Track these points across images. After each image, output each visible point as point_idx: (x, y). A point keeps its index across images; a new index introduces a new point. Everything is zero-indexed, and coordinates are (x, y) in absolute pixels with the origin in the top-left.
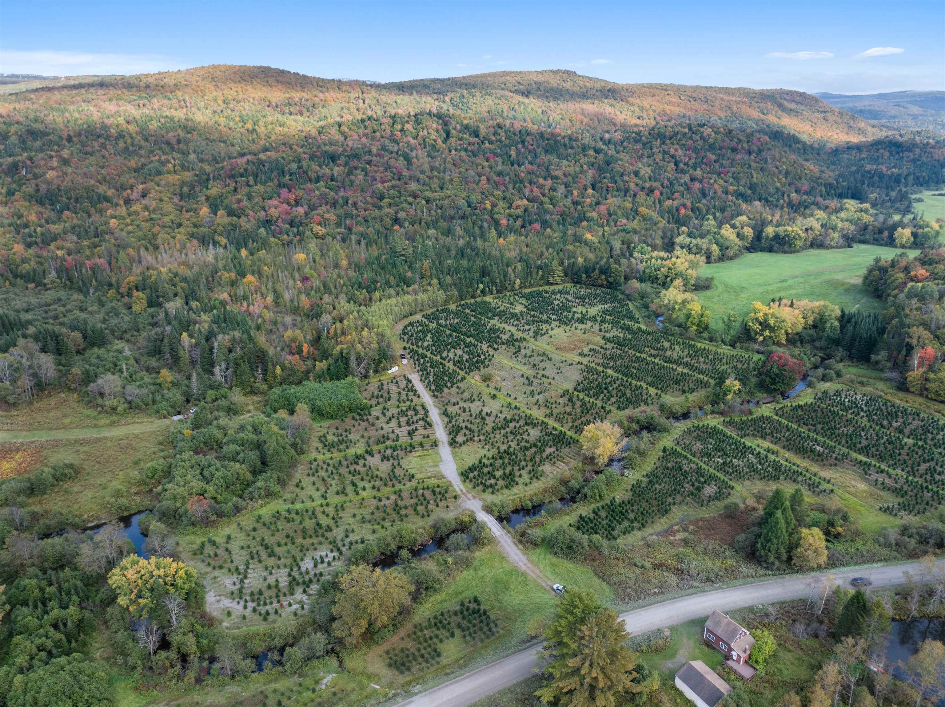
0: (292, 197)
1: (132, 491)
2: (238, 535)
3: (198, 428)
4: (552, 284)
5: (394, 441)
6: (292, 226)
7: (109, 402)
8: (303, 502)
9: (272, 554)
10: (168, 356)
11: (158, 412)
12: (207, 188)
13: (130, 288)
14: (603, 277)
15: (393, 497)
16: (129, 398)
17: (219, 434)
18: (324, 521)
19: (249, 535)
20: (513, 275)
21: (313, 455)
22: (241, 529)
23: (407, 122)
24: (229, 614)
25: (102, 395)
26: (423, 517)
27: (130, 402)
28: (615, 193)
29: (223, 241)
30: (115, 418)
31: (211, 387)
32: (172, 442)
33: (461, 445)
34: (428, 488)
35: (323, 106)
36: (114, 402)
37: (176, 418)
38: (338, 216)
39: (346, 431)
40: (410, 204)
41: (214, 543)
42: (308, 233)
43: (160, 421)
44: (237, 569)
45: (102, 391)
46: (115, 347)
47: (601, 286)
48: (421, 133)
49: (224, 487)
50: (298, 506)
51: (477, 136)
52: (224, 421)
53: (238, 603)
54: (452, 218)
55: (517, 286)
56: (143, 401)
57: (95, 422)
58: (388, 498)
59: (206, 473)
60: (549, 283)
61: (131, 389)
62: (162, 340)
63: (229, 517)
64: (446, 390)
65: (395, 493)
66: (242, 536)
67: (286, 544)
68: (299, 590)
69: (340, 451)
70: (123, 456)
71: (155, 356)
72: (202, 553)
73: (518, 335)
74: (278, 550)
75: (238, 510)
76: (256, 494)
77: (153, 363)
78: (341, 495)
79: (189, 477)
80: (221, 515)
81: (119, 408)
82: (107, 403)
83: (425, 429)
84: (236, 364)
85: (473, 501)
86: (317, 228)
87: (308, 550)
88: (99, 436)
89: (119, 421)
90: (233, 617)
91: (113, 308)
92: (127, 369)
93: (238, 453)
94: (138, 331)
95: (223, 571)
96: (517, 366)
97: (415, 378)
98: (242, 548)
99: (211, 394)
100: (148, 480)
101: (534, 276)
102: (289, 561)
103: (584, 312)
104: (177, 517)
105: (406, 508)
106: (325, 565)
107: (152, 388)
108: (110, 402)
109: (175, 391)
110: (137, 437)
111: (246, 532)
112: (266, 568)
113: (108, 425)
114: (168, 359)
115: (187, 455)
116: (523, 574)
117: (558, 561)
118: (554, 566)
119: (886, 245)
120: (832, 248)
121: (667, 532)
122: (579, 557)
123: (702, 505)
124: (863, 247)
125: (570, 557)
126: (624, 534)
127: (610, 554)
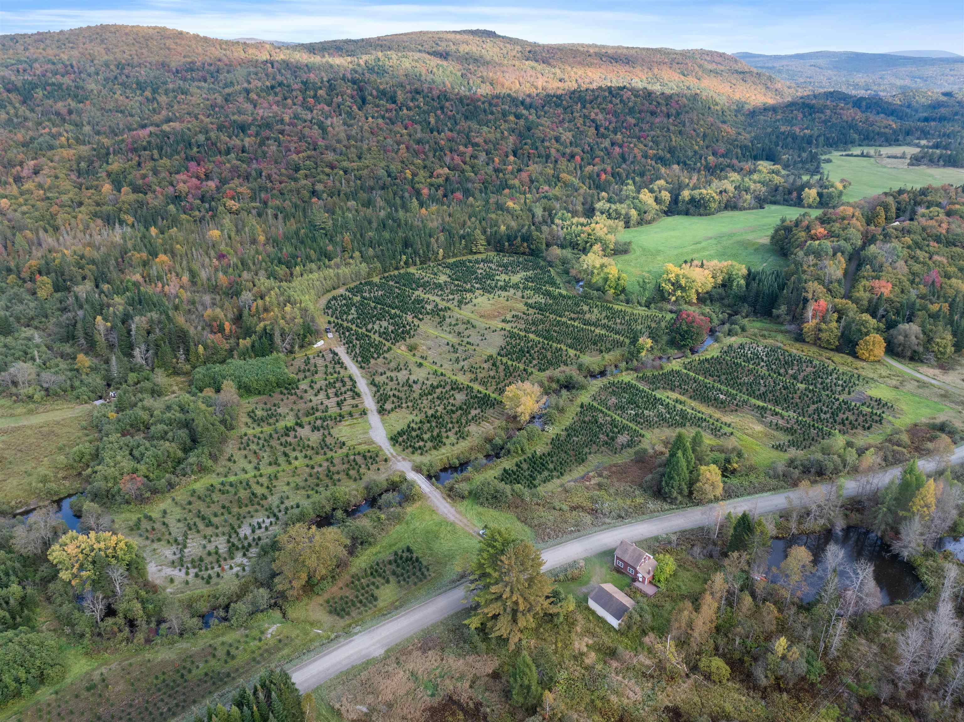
0: (202, 171)
1: (60, 475)
2: (174, 510)
3: (123, 411)
4: (475, 253)
5: (323, 412)
6: (203, 202)
7: (24, 391)
8: (236, 475)
9: (209, 524)
10: (83, 341)
11: (78, 398)
12: (108, 163)
13: (32, 273)
14: (525, 244)
15: (326, 464)
16: (45, 385)
17: (145, 416)
18: (259, 491)
19: (184, 509)
20: (436, 246)
21: (244, 430)
22: (176, 503)
23: (321, 88)
24: (172, 581)
25: (15, 384)
26: (355, 480)
27: (47, 390)
28: (537, 159)
29: (130, 219)
30: (32, 406)
31: (132, 370)
32: (97, 426)
33: (389, 412)
34: (359, 454)
35: (228, 72)
36: (31, 391)
37: (99, 402)
38: (252, 189)
39: (275, 405)
40: (328, 175)
41: (150, 519)
42: (221, 208)
43: (81, 406)
44: (176, 540)
45: (15, 379)
46: (23, 335)
47: (524, 253)
48: (335, 100)
49: (156, 464)
50: (232, 478)
51: (394, 102)
52: (149, 401)
53: (180, 570)
54: (372, 189)
55: (440, 256)
56: (60, 388)
57: (10, 411)
59: (136, 453)
60: (472, 253)
61: (46, 376)
62: (75, 325)
63: (163, 493)
64: (373, 361)
65: (327, 460)
66: (178, 510)
67: (222, 514)
68: (239, 554)
69: (270, 425)
70: (46, 443)
71: (68, 342)
72: (138, 529)
73: (442, 304)
74: (214, 520)
75: (171, 486)
76: (188, 470)
77: (67, 348)
78: (273, 466)
79: (119, 458)
80: (155, 491)
81: (36, 396)
82: (22, 391)
83: (354, 399)
84: (157, 345)
85: (403, 463)
86: (231, 203)
87: (244, 517)
88: (17, 425)
89: (36, 409)
90: (175, 584)
91: (16, 294)
92: (40, 357)
93: (166, 433)
94: (46, 317)
95: (162, 543)
96: (442, 335)
97: (341, 351)
98: (179, 521)
99: (132, 377)
100: (75, 464)
101: (457, 245)
102: (227, 529)
103: (507, 279)
104: (110, 496)
105: (338, 473)
106: (263, 530)
107: (69, 374)
108: (25, 390)
109: (94, 376)
110: (58, 423)
111: (181, 506)
112: (205, 537)
113: (25, 414)
114: (82, 345)
115: (114, 437)
116: (452, 524)
117: (484, 510)
118: (480, 514)
119: (795, 205)
120: (745, 209)
121: (583, 479)
122: (503, 505)
123: (616, 453)
124: (774, 207)
125: (495, 506)
126: (545, 482)
127: (532, 501)
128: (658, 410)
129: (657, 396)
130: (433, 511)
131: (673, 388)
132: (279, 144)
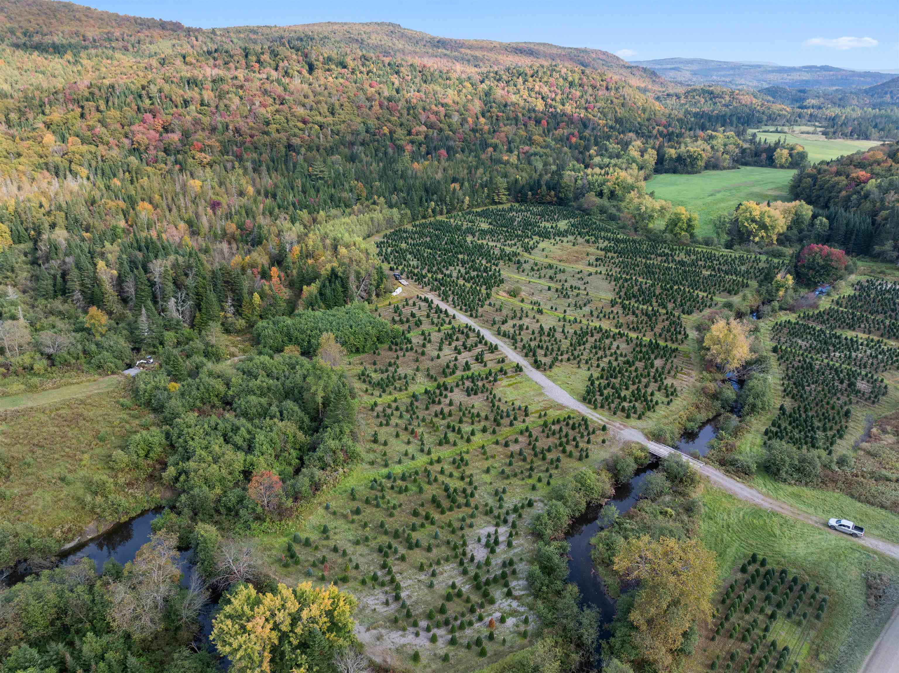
0: (159, 123)
1: (121, 481)
2: (335, 524)
3: (181, 380)
5: (464, 370)
6: (167, 154)
7: (16, 359)
8: (400, 462)
9: (411, 546)
10: (78, 295)
11: (99, 367)
12: (44, 114)
15: (523, 439)
16: (47, 351)
17: (218, 386)
18: (455, 484)
19: (353, 522)
20: (461, 193)
22: (334, 513)
24: (416, 657)
27: (49, 357)
28: (505, 122)
29: (84, 172)
30: (35, 380)
31: (167, 328)
32: (148, 403)
33: (551, 367)
34: (558, 421)
36: (27, 360)
37: (132, 372)
38: (221, 142)
39: (390, 365)
40: (302, 129)
41: (307, 543)
42: (190, 160)
43: (107, 379)
44: (375, 578)
47: (550, 203)
48: (281, 64)
50: (398, 470)
52: (213, 367)
53: (417, 635)
54: (352, 144)
55: (465, 207)
56: (69, 353)
58: (516, 441)
59: (237, 439)
60: (494, 203)
62: (64, 275)
63: (308, 498)
64: (480, 310)
65: (521, 433)
66: (340, 523)
67: (422, 526)
68: (497, 593)
70: (75, 432)
71: (55, 297)
73: (508, 250)
74: (415, 536)
75: (316, 487)
77: (58, 304)
78: (446, 446)
80: (297, 497)
81: (36, 367)
82: (13, 360)
83: (492, 352)
85: (627, 430)
86: (199, 156)
87: (462, 528)
88: (16, 408)
89: (42, 384)
90: (424, 660)
92: (24, 316)
93: (266, 407)
94: (13, 271)
95: (351, 584)
96: (534, 280)
97: (433, 298)
98: (357, 543)
99: (170, 336)
101: (480, 194)
102: (446, 551)
105: (549, 450)
106: (505, 546)
107: (78, 335)
108: (18, 359)
109: (115, 337)
110: (83, 402)
111: (345, 516)
112: (421, 568)
113: (25, 391)
114: (78, 300)
115: (192, 417)
116: (775, 514)
117: (795, 489)
118: (798, 496)
119: (765, 166)
120: (725, 169)
121: (870, 437)
122: (815, 480)
123: (874, 402)
124: (748, 168)
125: (803, 482)
126: (832, 444)
127: (843, 471)
128: (865, 351)
129: (844, 336)
130: (730, 496)
131: (851, 327)
132: (241, 98)
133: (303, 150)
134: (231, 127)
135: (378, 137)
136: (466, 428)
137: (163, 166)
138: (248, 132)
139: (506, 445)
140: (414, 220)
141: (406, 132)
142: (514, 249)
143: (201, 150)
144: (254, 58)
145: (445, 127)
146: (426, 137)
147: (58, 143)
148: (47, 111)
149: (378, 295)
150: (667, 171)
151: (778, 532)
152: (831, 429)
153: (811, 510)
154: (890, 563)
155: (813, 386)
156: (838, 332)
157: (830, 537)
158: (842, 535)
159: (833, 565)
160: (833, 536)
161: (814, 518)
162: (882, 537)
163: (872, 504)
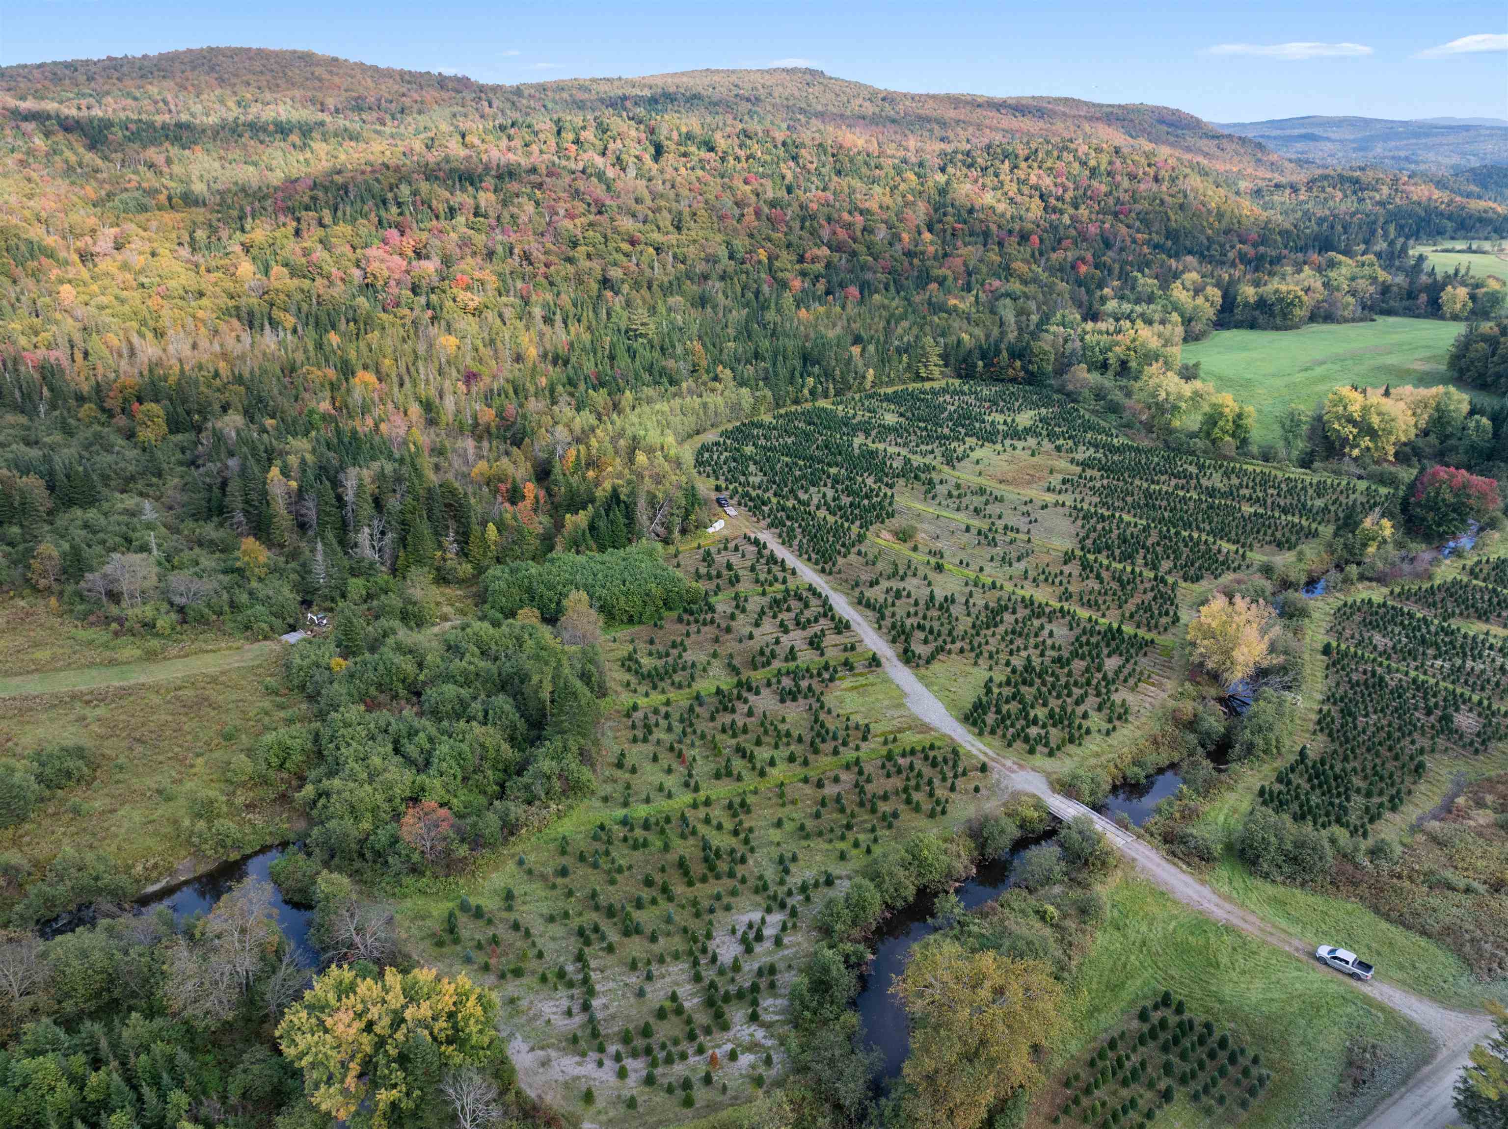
0: (408, 244)
1: (239, 800)
2: (527, 888)
3: (354, 654)
4: (923, 379)
5: (786, 660)
6: (415, 294)
7: (135, 611)
8: (648, 801)
9: (630, 930)
10: (239, 517)
11: (247, 628)
12: (243, 230)
13: (125, 400)
14: (1018, 363)
15: (847, 778)
16: (182, 601)
17: (408, 666)
18: (721, 841)
19: (554, 887)
20: (860, 363)
21: (626, 699)
22: (530, 872)
23: (584, 128)
24: (588, 1097)
25: (114, 597)
26: (932, 815)
27: (181, 610)
28: (967, 239)
29: (290, 320)
30: (154, 643)
31: (354, 572)
32: (303, 687)
33: (928, 662)
34: (913, 752)
35: (420, 112)
36: (149, 612)
37: (292, 638)
38: (500, 275)
39: (674, 645)
40: (627, 255)
41: (478, 913)
42: (449, 304)
43: (256, 645)
44: (561, 974)
45: (116, 588)
46: (120, 506)
47: (1014, 380)
48: (611, 146)
49: (459, 777)
50: (641, 811)
52: (404, 635)
53: (600, 1064)
54: (705, 277)
55: (868, 383)
56: (209, 606)
57: (108, 654)
58: (836, 780)
59: (411, 749)
60: (918, 378)
61: (179, 580)
62: (224, 484)
63: (492, 846)
65: (848, 767)
66: (537, 889)
67: (654, 902)
68: (737, 1014)
69: (680, 687)
70: (194, 723)
71: (208, 518)
72: (456, 941)
73: (917, 460)
74: (639, 916)
75: (510, 829)
76: (539, 789)
77: (210, 530)
78: (726, 780)
79: (376, 761)
80: (477, 842)
81: (159, 623)
82: (130, 612)
83: (839, 633)
84: (403, 523)
85: (1022, 773)
86: (463, 296)
87: (712, 911)
88: (125, 683)
89: (164, 649)
90: (600, 1103)
91: (98, 436)
92: (159, 546)
93: (464, 704)
94: (160, 475)
95: (526, 980)
98: (551, 919)
99: (356, 586)
100: (271, 773)
101: (895, 363)
102: (678, 943)
104: (369, 855)
105: (885, 797)
106: (768, 945)
107: (226, 579)
108: (137, 611)
109: (277, 583)
110: (214, 680)
111: (543, 877)
112: (633, 966)
113: (140, 659)
114: (240, 523)
115: (354, 712)
116: (1229, 929)
117: (1280, 891)
118: (1278, 903)
119: (1426, 316)
120: (1346, 320)
121: (1450, 812)
122: (1319, 879)
123: (1477, 752)
124: (1391, 320)
125: (1299, 880)
126: (1372, 820)
127: (1377, 866)
128: (1493, 660)
129: (1463, 631)
130: (1162, 893)
131: (1483, 616)
132: (537, 203)
133: (626, 288)
134: (516, 251)
135: (748, 266)
136: (763, 754)
137: (407, 311)
138: (542, 257)
139: (820, 785)
140: (778, 406)
141: (794, 258)
142: (928, 460)
143: (468, 288)
144: (571, 136)
145: (861, 248)
146: (828, 265)
147: (258, 276)
148: (248, 227)
149: (684, 531)
150: (1238, 325)
151: (1224, 960)
152: (1381, 793)
153: (1296, 929)
154: (1403, 1028)
155: (1375, 717)
156: (1454, 623)
157: (1312, 976)
158: (1335, 973)
159: (1302, 1022)
160: (1317, 977)
161: (1296, 943)
162: (1404, 983)
163: (1409, 927)
